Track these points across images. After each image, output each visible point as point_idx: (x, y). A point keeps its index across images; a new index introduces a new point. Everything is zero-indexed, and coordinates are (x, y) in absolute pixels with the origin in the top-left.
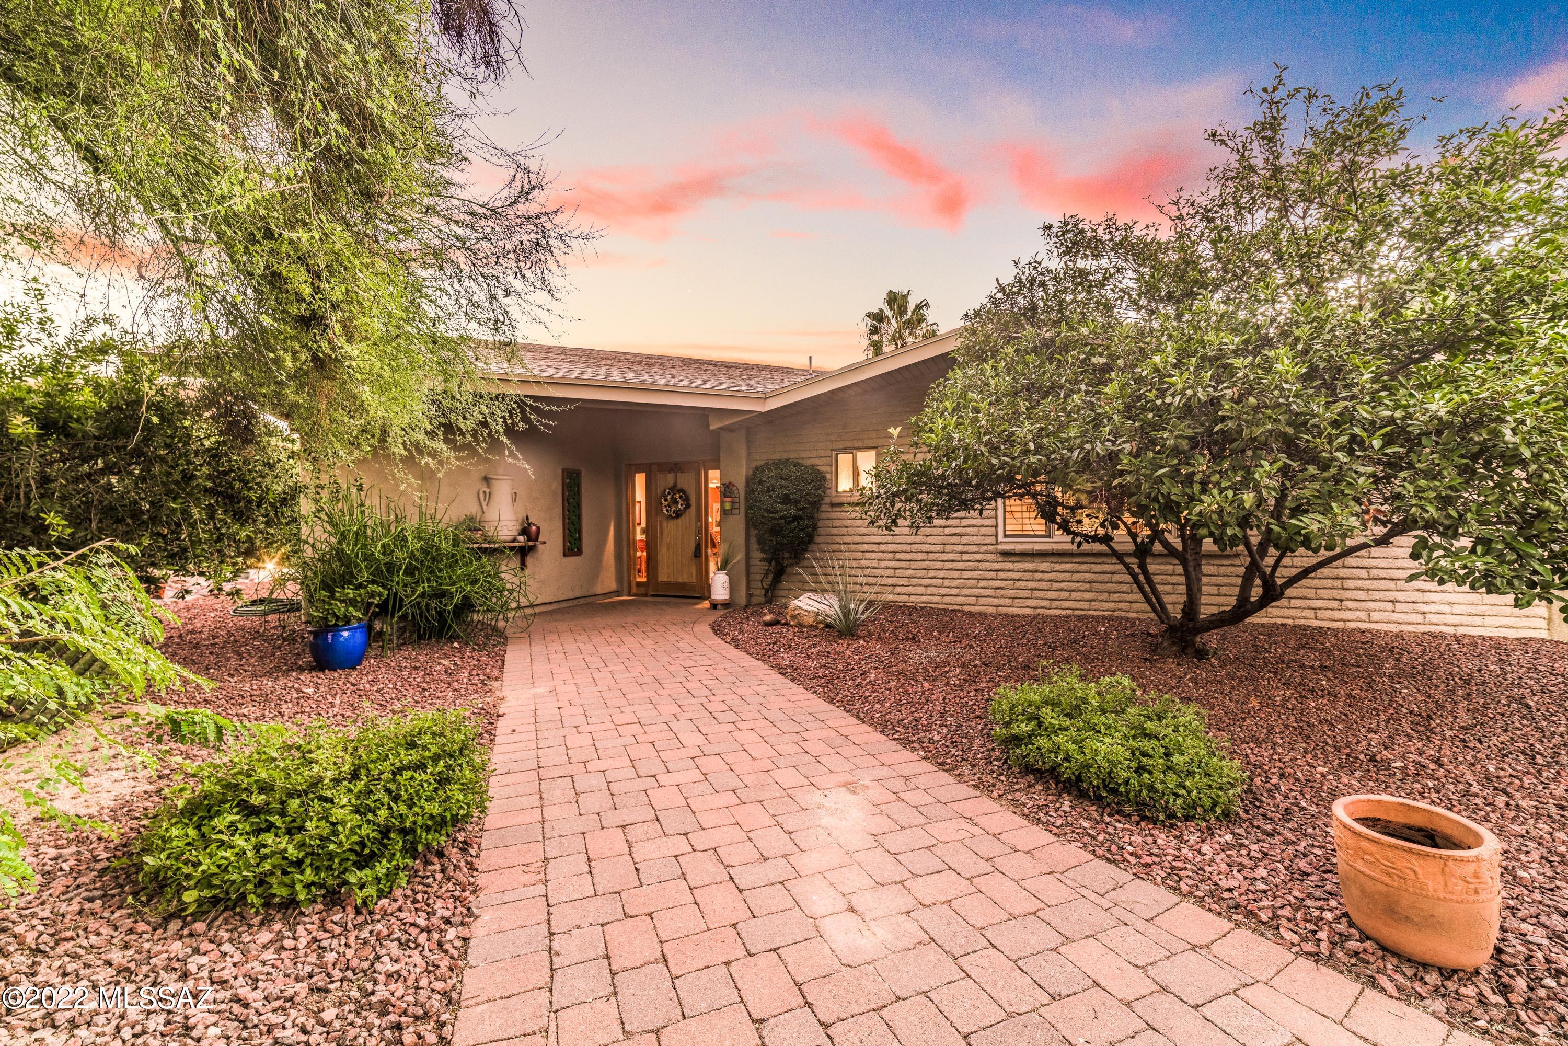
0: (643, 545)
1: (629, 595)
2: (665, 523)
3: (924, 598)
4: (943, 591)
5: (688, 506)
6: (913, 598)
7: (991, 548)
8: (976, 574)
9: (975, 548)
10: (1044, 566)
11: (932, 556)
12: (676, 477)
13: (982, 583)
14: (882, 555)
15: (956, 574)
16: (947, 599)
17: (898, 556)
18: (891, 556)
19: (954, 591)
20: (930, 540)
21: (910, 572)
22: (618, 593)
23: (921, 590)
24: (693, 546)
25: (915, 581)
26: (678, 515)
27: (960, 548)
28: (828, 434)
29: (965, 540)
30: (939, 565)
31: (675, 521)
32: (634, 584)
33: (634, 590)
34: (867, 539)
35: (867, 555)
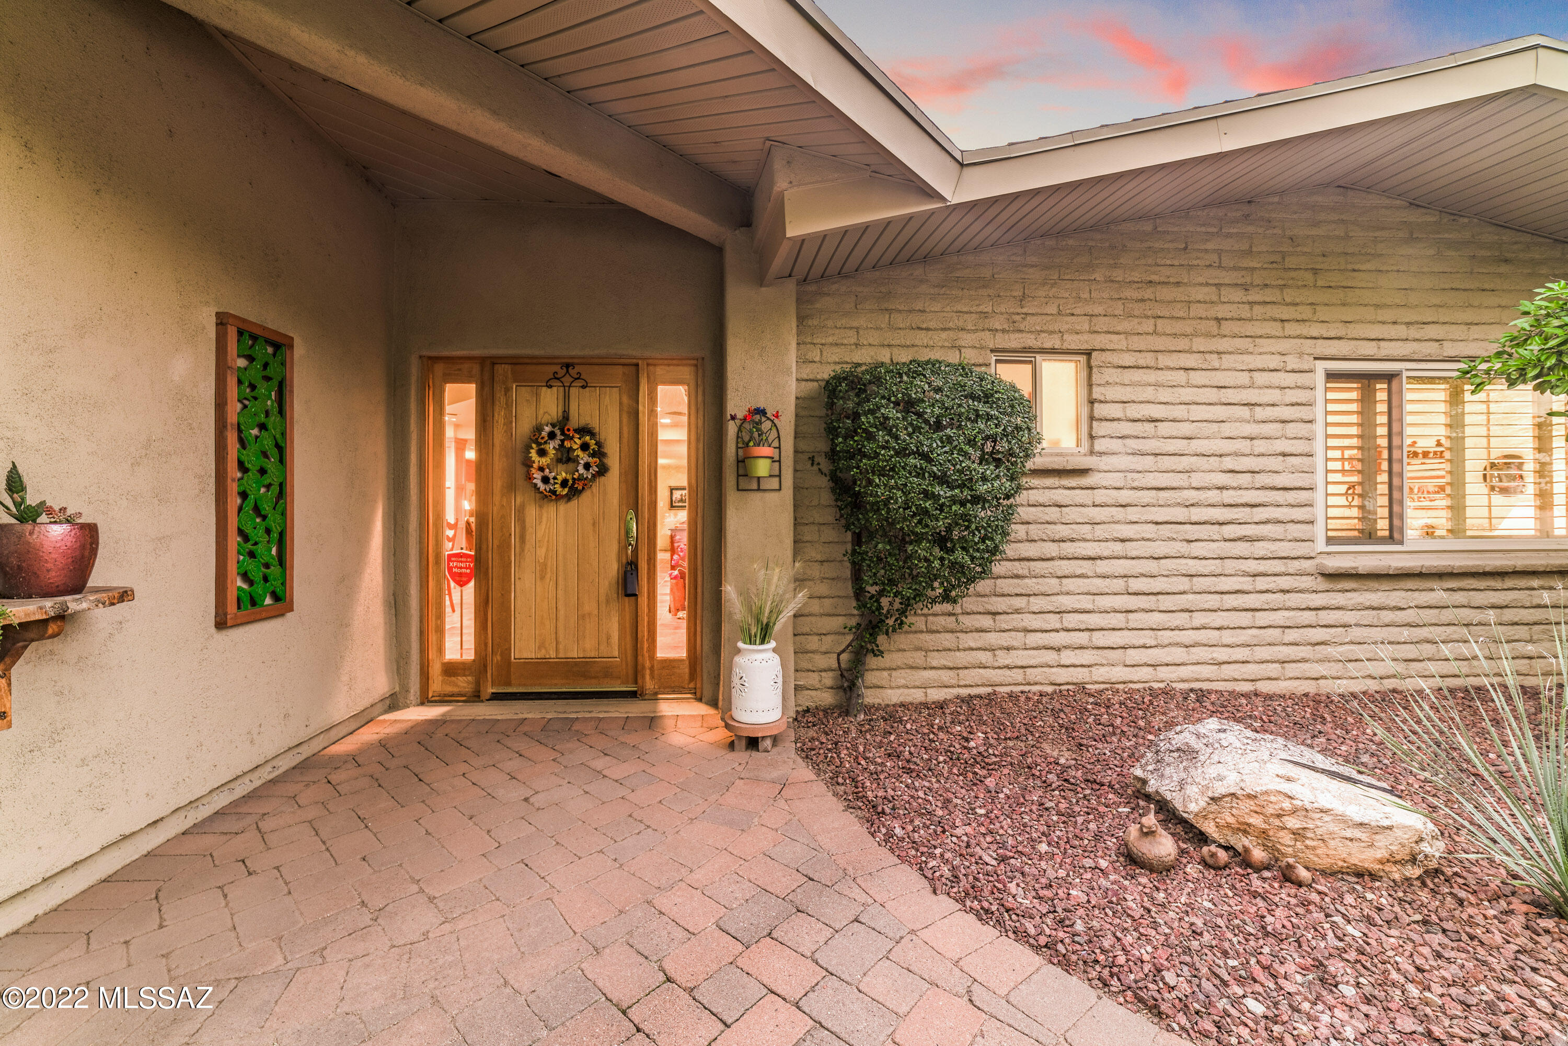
0: (465, 567)
1: (425, 700)
2: (532, 512)
3: (1184, 672)
4: (1221, 654)
5: (603, 470)
6: (1163, 673)
7: (1306, 565)
8: (1279, 618)
9: (1278, 566)
10: (1396, 597)
11: (1201, 583)
12: (567, 398)
13: (1292, 635)
14: (1100, 584)
15: (1244, 619)
16: (1228, 671)
17: (1136, 585)
18: (1119, 584)
19: (1240, 654)
20: (1198, 549)
21: (1156, 619)
22: (393, 703)
23: (1178, 654)
24: (613, 569)
25: (1166, 636)
26: (573, 490)
27: (1252, 566)
28: (985, 315)
29: (1261, 549)
30: (1213, 601)
31: (563, 507)
32: (436, 670)
33: (437, 685)
34: (1069, 549)
35: (1069, 584)
